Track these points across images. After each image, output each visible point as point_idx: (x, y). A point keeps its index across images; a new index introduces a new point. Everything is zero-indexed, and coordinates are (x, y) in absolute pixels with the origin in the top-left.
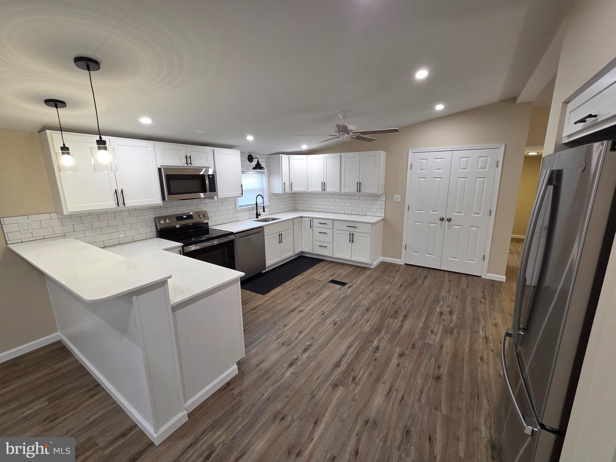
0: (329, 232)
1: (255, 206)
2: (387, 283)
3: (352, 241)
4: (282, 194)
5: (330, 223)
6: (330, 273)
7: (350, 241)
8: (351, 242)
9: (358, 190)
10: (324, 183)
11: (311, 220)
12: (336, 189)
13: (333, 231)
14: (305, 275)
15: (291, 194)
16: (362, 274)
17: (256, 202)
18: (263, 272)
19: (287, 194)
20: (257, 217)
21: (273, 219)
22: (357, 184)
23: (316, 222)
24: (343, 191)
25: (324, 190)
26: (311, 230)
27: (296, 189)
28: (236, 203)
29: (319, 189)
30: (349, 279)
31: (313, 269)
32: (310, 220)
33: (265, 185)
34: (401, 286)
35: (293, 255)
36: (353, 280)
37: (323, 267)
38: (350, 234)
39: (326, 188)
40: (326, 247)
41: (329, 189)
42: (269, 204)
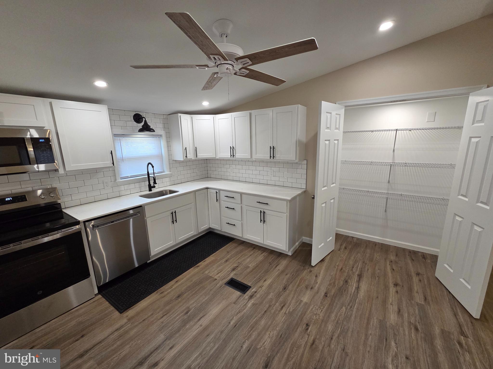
0: (238, 207)
1: (147, 176)
2: (307, 288)
3: (263, 220)
4: (183, 162)
5: (238, 197)
6: (232, 265)
7: (261, 220)
8: (263, 222)
9: (272, 155)
10: (233, 148)
11: (218, 192)
12: (247, 155)
13: (241, 206)
14: (201, 267)
15: (195, 160)
16: (274, 267)
17: (148, 172)
18: (148, 262)
19: (191, 160)
20: (150, 190)
21: (171, 192)
22: (270, 148)
23: (223, 194)
24: (254, 157)
25: (233, 156)
26: (217, 204)
27: (202, 155)
28: (115, 174)
29: (227, 155)
30: (254, 278)
31: (215, 255)
32: (216, 193)
33: (164, 151)
34: (326, 295)
35: (195, 233)
36: (259, 280)
37: (228, 252)
38: (261, 212)
39: (235, 154)
40: (234, 225)
41: (239, 155)
42: (170, 173)
